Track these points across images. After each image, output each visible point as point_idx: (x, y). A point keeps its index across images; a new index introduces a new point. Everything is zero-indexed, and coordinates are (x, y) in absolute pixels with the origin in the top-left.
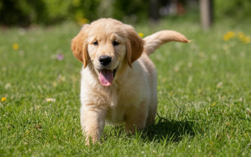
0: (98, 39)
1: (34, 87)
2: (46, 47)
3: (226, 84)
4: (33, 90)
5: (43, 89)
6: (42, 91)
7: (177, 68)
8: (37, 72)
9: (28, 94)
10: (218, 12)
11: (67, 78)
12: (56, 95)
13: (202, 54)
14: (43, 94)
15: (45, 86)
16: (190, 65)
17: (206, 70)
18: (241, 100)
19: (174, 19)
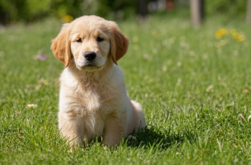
0: (81, 37)
1: (15, 91)
2: (27, 47)
3: (218, 87)
4: (14, 95)
5: (25, 94)
6: (23, 96)
7: (165, 69)
8: (19, 75)
9: (9, 99)
10: (209, 8)
11: (49, 82)
12: (38, 100)
13: (192, 53)
14: (25, 99)
15: (26, 91)
16: (179, 64)
17: (196, 71)
18: (233, 104)
19: (163, 14)
